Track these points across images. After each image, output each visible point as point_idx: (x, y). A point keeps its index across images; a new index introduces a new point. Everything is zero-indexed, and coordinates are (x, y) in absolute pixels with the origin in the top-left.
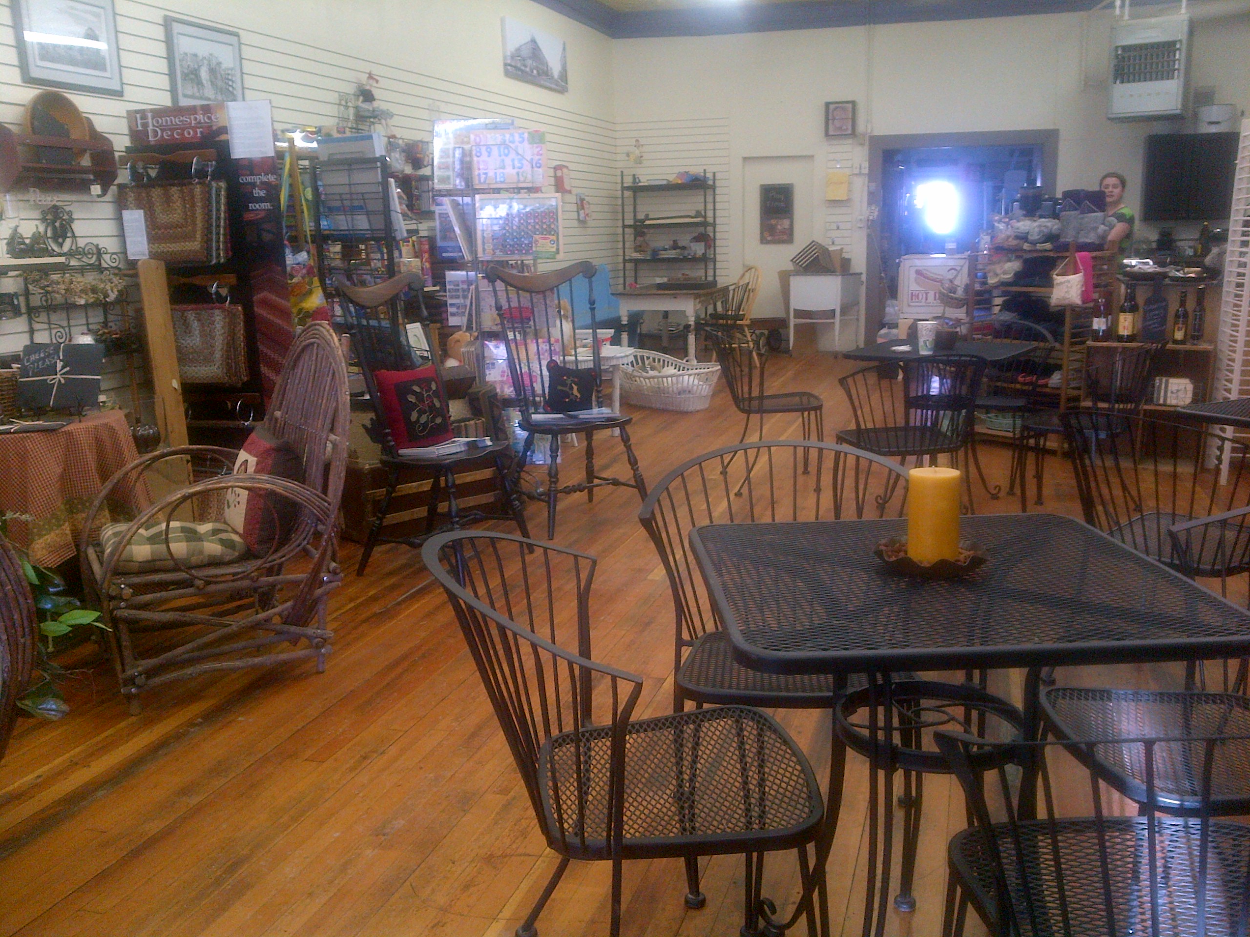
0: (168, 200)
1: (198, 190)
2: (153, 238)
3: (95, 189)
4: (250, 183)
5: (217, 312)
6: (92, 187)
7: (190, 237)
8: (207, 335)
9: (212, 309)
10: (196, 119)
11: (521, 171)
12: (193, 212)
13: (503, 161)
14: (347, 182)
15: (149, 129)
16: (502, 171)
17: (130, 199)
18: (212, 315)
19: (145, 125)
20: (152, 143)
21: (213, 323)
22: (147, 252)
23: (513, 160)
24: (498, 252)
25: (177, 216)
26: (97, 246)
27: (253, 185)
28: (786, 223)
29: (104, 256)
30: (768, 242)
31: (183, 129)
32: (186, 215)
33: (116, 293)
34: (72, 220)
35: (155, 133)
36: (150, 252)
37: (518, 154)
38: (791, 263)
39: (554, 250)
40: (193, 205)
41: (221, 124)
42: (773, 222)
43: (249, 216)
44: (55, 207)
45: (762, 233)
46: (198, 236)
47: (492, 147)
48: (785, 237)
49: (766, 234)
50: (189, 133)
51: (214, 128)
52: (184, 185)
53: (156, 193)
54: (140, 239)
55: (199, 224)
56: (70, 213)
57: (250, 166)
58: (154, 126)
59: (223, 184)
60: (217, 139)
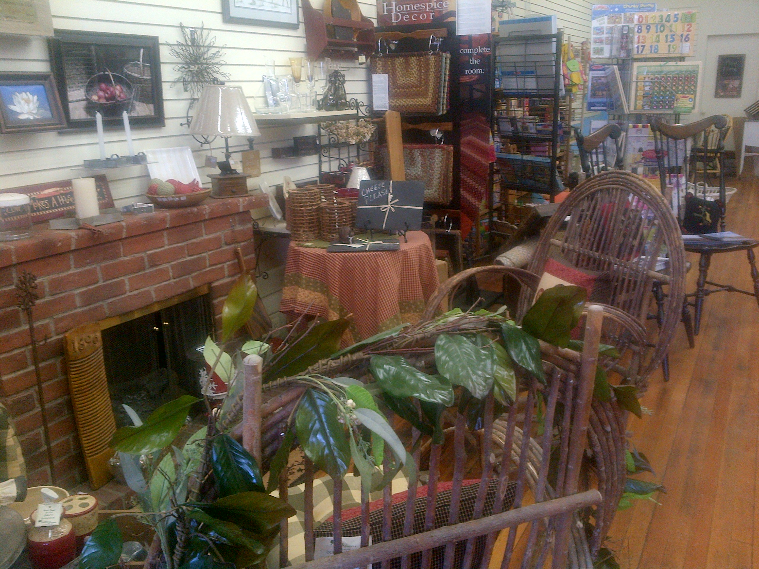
0: (407, 66)
1: (432, 59)
2: (392, 96)
3: (362, 58)
4: (467, 54)
5: (437, 150)
6: (360, 57)
7: (424, 94)
8: (428, 167)
9: (434, 148)
10: (430, 6)
11: (672, 44)
12: (427, 76)
13: (658, 36)
14: (523, 53)
15: (393, 14)
16: (657, 44)
17: (379, 66)
18: (433, 153)
19: (390, 11)
20: (394, 24)
21: (433, 158)
22: (387, 105)
23: (667, 36)
24: (646, 108)
25: (413, 79)
26: (356, 100)
27: (470, 55)
28: (736, 83)
29: (361, 108)
30: (721, 97)
31: (419, 14)
32: (421, 78)
33: (370, 135)
34: (344, 81)
35: (397, 17)
36: (389, 106)
37: (671, 31)
38: (745, 112)
39: (691, 106)
40: (428, 70)
41: (449, 9)
42: (726, 82)
43: (464, 79)
44: (336, 72)
45: (717, 90)
46: (430, 94)
47: (651, 25)
48: (735, 93)
49: (719, 91)
50: (423, 17)
51: (444, 12)
52: (422, 55)
53: (399, 61)
54: (383, 95)
55: (431, 85)
56: (343, 76)
57: (470, 41)
58: (396, 11)
59: (448, 55)
60: (446, 21)
